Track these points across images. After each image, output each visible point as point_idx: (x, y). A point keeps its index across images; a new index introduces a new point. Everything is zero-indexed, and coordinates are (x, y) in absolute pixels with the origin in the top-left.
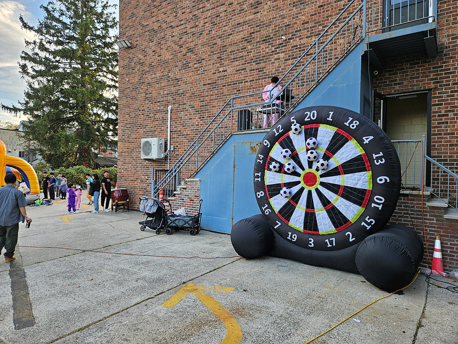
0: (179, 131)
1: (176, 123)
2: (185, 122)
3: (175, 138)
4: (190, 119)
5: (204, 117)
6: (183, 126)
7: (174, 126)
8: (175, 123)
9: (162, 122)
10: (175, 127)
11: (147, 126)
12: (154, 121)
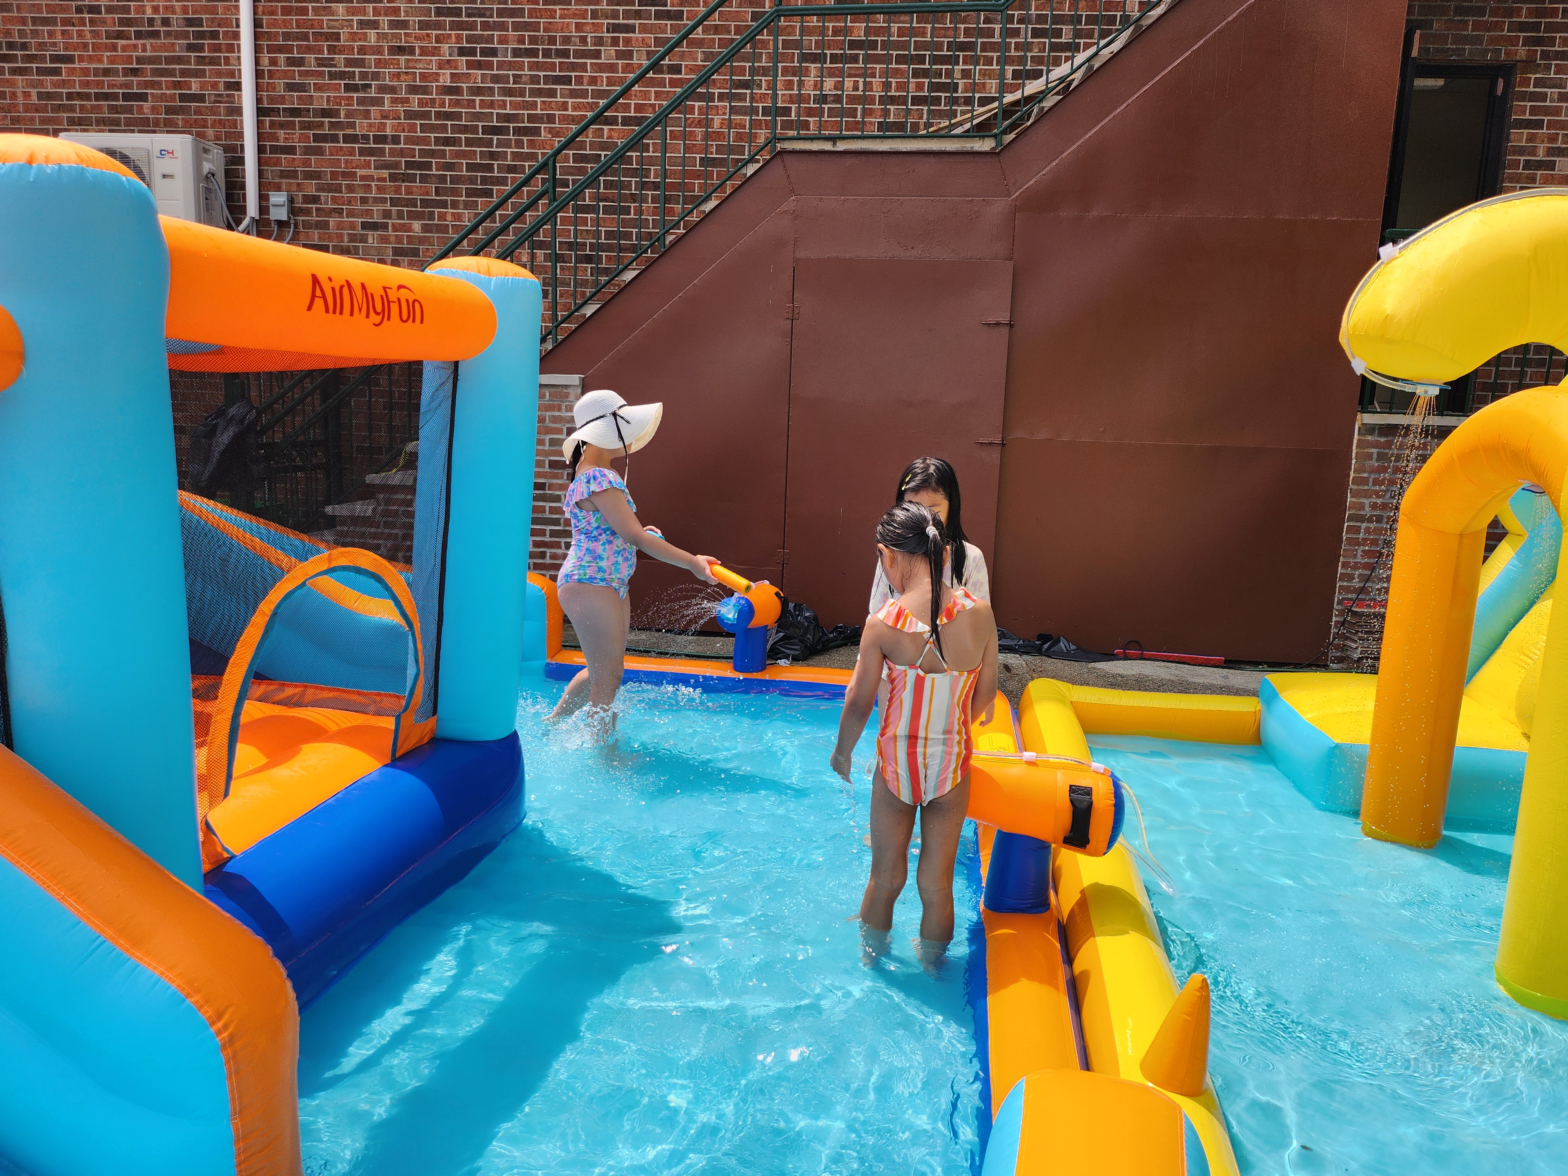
0: (325, 113)
1: (300, 62)
2: (360, 63)
3: (291, 150)
4: (401, 50)
5: (493, 52)
6: (349, 88)
7: (280, 83)
8: (291, 62)
9: (191, 48)
10: (290, 87)
11: (69, 59)
12: (120, 35)
